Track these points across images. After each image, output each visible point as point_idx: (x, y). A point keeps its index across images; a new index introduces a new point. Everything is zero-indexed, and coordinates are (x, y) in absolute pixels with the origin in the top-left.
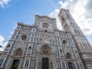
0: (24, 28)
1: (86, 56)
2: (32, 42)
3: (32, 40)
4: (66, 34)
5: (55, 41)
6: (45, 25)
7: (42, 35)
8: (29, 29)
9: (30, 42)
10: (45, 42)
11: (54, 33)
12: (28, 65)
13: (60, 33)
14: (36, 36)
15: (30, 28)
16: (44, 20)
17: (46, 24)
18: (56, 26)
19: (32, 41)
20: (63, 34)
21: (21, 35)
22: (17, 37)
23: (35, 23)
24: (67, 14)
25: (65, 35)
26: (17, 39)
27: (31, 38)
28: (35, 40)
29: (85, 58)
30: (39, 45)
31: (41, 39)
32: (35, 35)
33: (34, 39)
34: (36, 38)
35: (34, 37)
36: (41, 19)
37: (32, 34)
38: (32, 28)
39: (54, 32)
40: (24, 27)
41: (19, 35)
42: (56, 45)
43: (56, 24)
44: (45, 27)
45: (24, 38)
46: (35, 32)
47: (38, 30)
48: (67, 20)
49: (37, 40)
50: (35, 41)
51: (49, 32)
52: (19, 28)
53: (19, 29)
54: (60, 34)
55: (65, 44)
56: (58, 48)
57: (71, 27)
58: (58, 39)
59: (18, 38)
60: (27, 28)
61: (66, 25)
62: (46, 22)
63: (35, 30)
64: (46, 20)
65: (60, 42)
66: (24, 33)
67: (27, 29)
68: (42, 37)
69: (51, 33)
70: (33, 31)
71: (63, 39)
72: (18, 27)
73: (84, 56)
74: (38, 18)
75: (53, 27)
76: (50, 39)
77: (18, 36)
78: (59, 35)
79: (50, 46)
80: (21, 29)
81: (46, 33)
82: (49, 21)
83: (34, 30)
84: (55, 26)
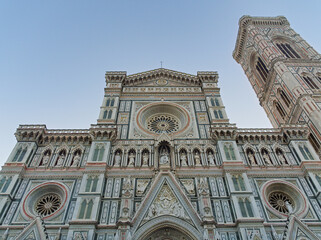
0: (48, 152)
2: (84, 220)
3: (87, 206)
4: (285, 149)
5: (224, 195)
6: (162, 115)
7: (145, 171)
8: (73, 149)
9: (74, 219)
10: (159, 209)
11: (209, 151)
13: (245, 147)
14: (109, 181)
15: (81, 146)
16: (154, 90)
17: (163, 108)
18: (220, 114)
19: (88, 217)
20: (264, 151)
21: (32, 187)
22: (13, 200)
23: (107, 114)
24: (279, 38)
25: (279, 151)
26: (12, 210)
27: (79, 200)
28: (106, 204)
30: (123, 232)
31: (137, 199)
32: (102, 176)
33: (97, 200)
34: (107, 196)
35: (99, 190)
36: (139, 90)
37: (85, 177)
38: (90, 143)
39: (209, 145)
40: (50, 146)
41: (21, 191)
42: (230, 222)
43: (216, 103)
44: (159, 125)
45: (48, 205)
46: (105, 160)
47: (119, 151)
48: (279, 67)
49: (115, 204)
50: (104, 215)
51: (183, 151)
52: (25, 151)
53: (24, 161)
54: (249, 151)
55: (285, 210)
57: (310, 100)
58: (235, 180)
59: (14, 205)
60: (65, 146)
61: (284, 95)
62: (162, 102)
63: (103, 149)
64: (162, 90)
65: (252, 199)
66: (48, 173)
67: (63, 152)
68: (142, 187)
69: (196, 151)
70: (95, 158)
71: (270, 181)
72: (19, 151)
74: (120, 85)
75: (203, 119)
77: (18, 197)
78: (240, 158)
79: (191, 229)
80: (36, 159)
81: (165, 158)
82: (178, 90)
83: (96, 150)
84: (211, 111)
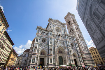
1: (84, 55)
4: (73, 39)
5: (66, 44)
7: (57, 38)
12: (51, 61)
15: (47, 32)
16: (57, 24)
17: (58, 28)
18: (66, 31)
19: (51, 44)
20: (71, 38)
21: (41, 38)
24: (73, 19)
27: (50, 42)
29: (84, 56)
36: (54, 23)
37: (50, 38)
38: (49, 32)
39: (65, 36)
40: (43, 31)
43: (66, 29)
45: (44, 41)
47: (53, 34)
48: (73, 25)
51: (61, 36)
52: (39, 31)
54: (69, 38)
56: (68, 49)
57: (76, 32)
58: (68, 42)
60: (45, 31)
61: (72, 29)
65: (70, 45)
66: (43, 36)
69: (63, 37)
71: (71, 43)
73: (83, 55)
74: (52, 22)
76: (63, 42)
79: (63, 48)
80: (41, 33)
82: (60, 25)
83: (50, 34)
